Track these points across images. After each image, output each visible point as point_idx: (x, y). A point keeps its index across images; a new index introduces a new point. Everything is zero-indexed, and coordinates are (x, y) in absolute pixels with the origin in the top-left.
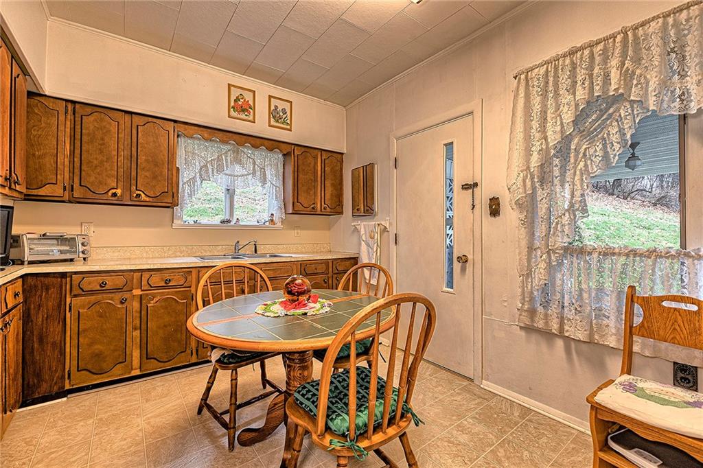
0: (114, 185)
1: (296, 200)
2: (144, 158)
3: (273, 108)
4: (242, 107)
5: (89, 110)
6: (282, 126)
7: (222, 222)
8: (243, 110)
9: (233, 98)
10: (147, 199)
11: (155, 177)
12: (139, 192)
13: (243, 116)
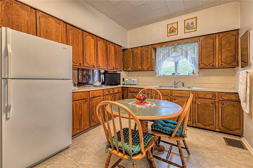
0: (139, 66)
1: (200, 63)
2: (145, 58)
3: (186, 24)
4: (172, 31)
5: (135, 49)
6: (191, 30)
7: (173, 74)
8: (173, 31)
9: (169, 29)
10: (146, 69)
11: (147, 63)
12: (144, 67)
13: (173, 34)
